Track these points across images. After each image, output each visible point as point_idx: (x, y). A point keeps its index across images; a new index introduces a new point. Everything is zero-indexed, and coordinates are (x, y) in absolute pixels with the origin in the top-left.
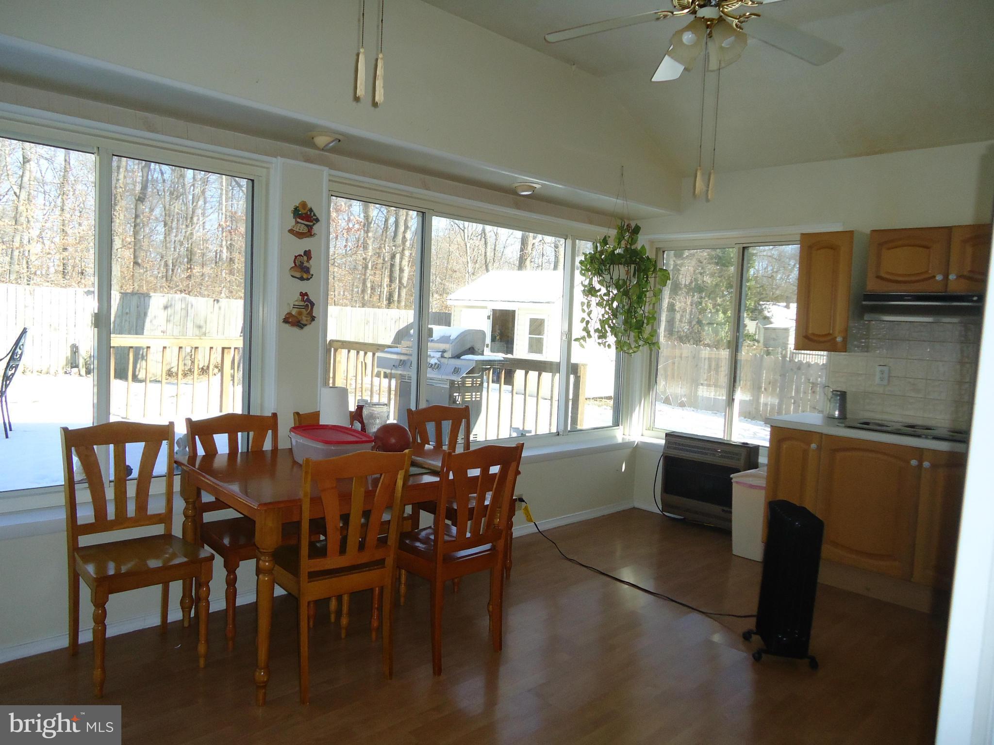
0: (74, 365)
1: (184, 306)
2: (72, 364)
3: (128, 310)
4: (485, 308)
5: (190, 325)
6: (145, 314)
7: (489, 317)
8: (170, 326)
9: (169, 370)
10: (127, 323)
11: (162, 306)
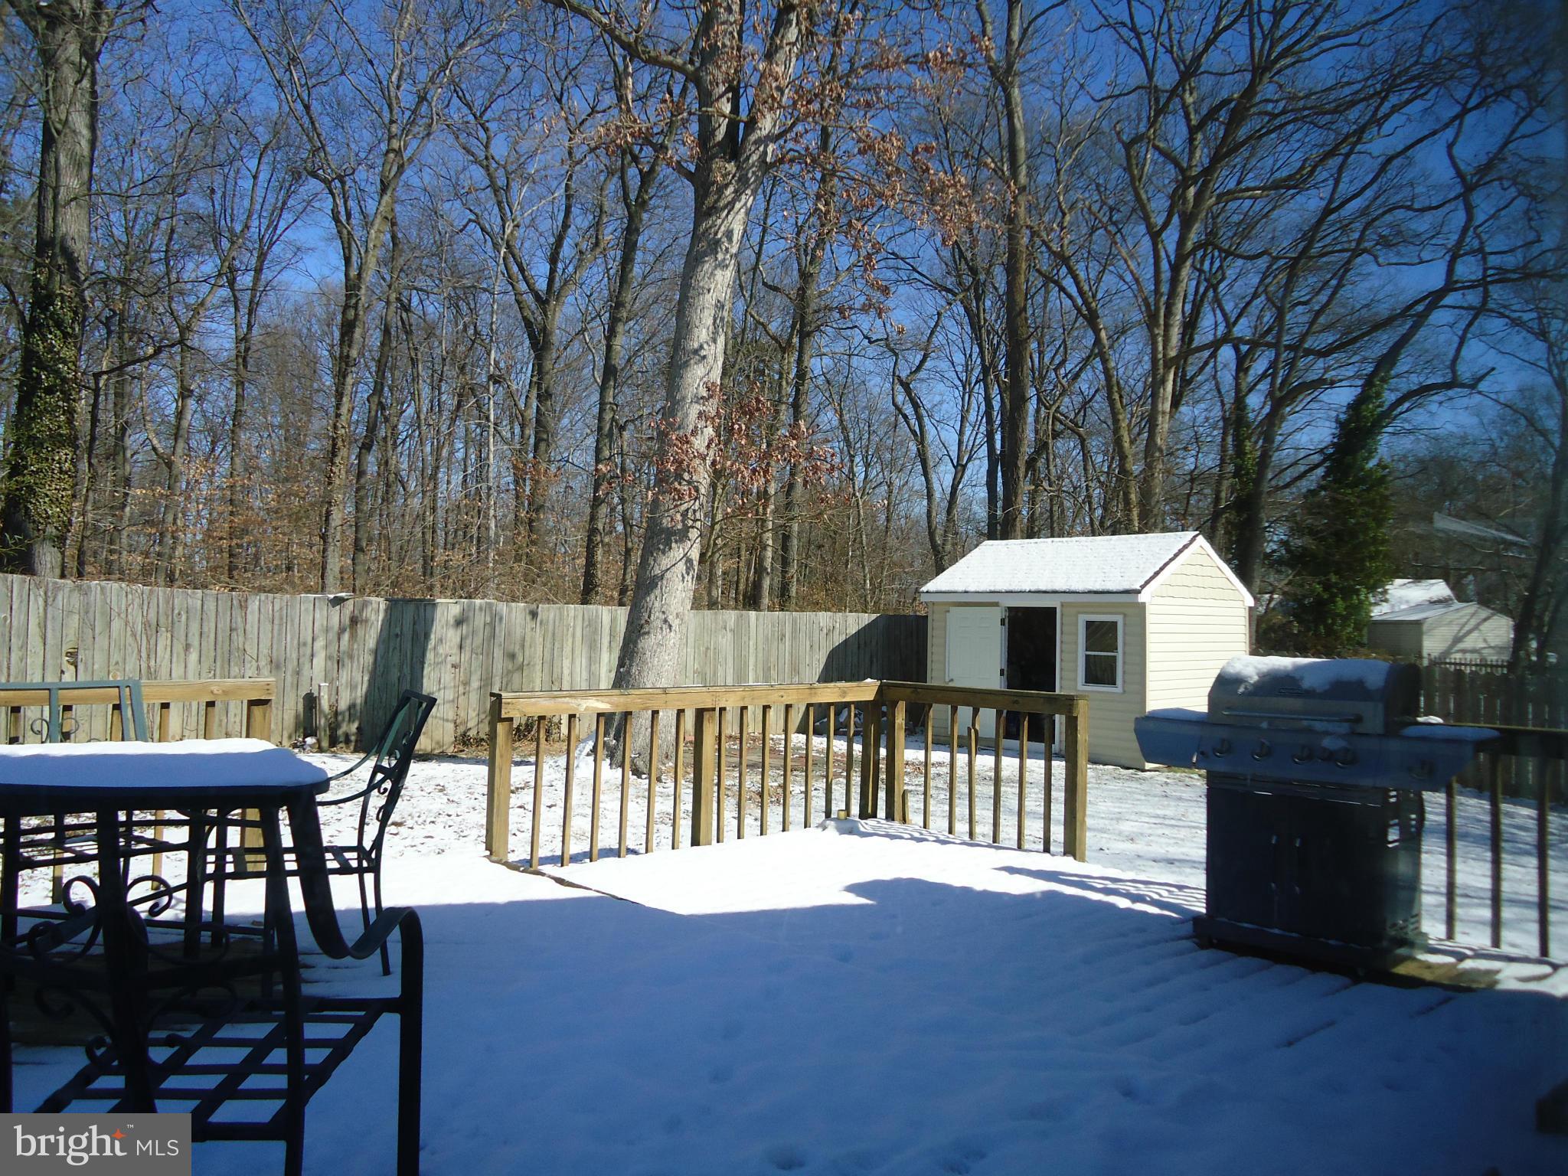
0: (310, 731)
1: (488, 620)
2: (305, 729)
3: (398, 631)
4: (996, 604)
5: (498, 653)
6: (427, 636)
7: (1003, 622)
8: (466, 656)
9: (464, 735)
10: (397, 653)
11: (452, 621)
